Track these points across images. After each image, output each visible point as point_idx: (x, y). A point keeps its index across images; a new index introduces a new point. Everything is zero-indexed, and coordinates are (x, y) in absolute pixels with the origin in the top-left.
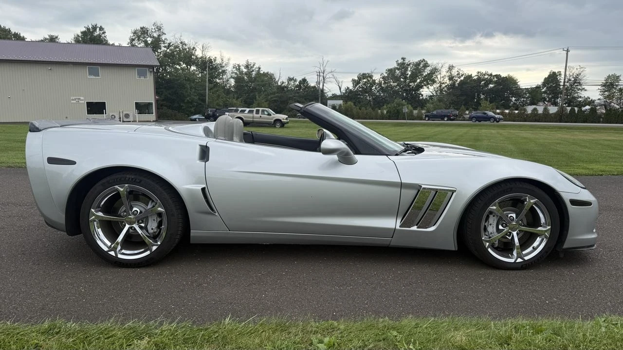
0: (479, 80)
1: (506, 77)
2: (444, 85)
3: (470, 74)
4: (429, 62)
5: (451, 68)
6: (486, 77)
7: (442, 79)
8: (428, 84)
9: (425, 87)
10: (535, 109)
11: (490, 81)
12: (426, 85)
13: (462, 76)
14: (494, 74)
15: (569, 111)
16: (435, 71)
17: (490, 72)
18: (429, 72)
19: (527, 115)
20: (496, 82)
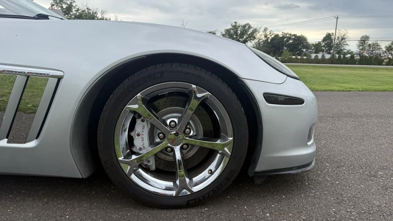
0: (283, 37)
1: (300, 36)
2: (261, 41)
3: (277, 34)
4: (252, 26)
5: (265, 30)
6: (288, 35)
7: (260, 36)
8: (251, 39)
9: (249, 41)
10: (317, 56)
11: (289, 38)
12: (249, 40)
13: (273, 34)
14: (292, 34)
15: (337, 57)
16: (255, 31)
17: (290, 33)
18: (252, 32)
19: (312, 59)
20: (294, 39)
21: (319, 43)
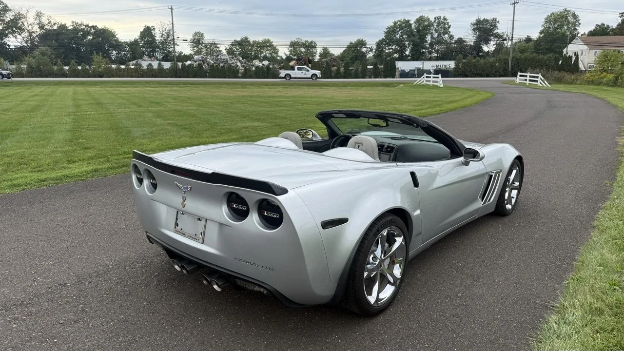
0: (75, 30)
1: (103, 29)
2: (34, 35)
3: (63, 23)
4: (10, 6)
5: (39, 15)
6: (83, 27)
7: (30, 27)
8: (14, 32)
9: (10, 35)
10: (150, 65)
11: (86, 33)
12: (10, 33)
13: (54, 24)
14: (90, 25)
15: (180, 66)
16: (18, 18)
17: (86, 23)
18: (12, 18)
19: (143, 70)
20: (93, 34)
21: (136, 41)
